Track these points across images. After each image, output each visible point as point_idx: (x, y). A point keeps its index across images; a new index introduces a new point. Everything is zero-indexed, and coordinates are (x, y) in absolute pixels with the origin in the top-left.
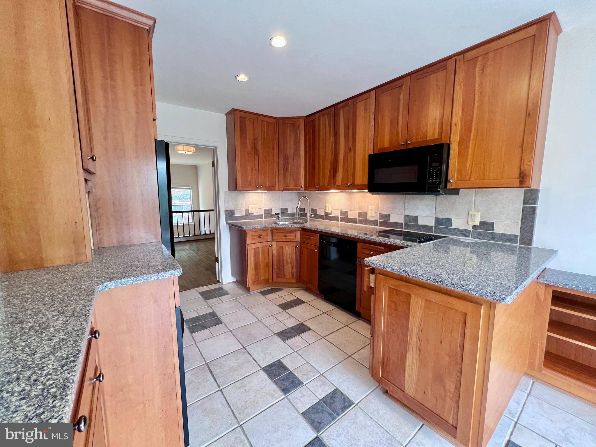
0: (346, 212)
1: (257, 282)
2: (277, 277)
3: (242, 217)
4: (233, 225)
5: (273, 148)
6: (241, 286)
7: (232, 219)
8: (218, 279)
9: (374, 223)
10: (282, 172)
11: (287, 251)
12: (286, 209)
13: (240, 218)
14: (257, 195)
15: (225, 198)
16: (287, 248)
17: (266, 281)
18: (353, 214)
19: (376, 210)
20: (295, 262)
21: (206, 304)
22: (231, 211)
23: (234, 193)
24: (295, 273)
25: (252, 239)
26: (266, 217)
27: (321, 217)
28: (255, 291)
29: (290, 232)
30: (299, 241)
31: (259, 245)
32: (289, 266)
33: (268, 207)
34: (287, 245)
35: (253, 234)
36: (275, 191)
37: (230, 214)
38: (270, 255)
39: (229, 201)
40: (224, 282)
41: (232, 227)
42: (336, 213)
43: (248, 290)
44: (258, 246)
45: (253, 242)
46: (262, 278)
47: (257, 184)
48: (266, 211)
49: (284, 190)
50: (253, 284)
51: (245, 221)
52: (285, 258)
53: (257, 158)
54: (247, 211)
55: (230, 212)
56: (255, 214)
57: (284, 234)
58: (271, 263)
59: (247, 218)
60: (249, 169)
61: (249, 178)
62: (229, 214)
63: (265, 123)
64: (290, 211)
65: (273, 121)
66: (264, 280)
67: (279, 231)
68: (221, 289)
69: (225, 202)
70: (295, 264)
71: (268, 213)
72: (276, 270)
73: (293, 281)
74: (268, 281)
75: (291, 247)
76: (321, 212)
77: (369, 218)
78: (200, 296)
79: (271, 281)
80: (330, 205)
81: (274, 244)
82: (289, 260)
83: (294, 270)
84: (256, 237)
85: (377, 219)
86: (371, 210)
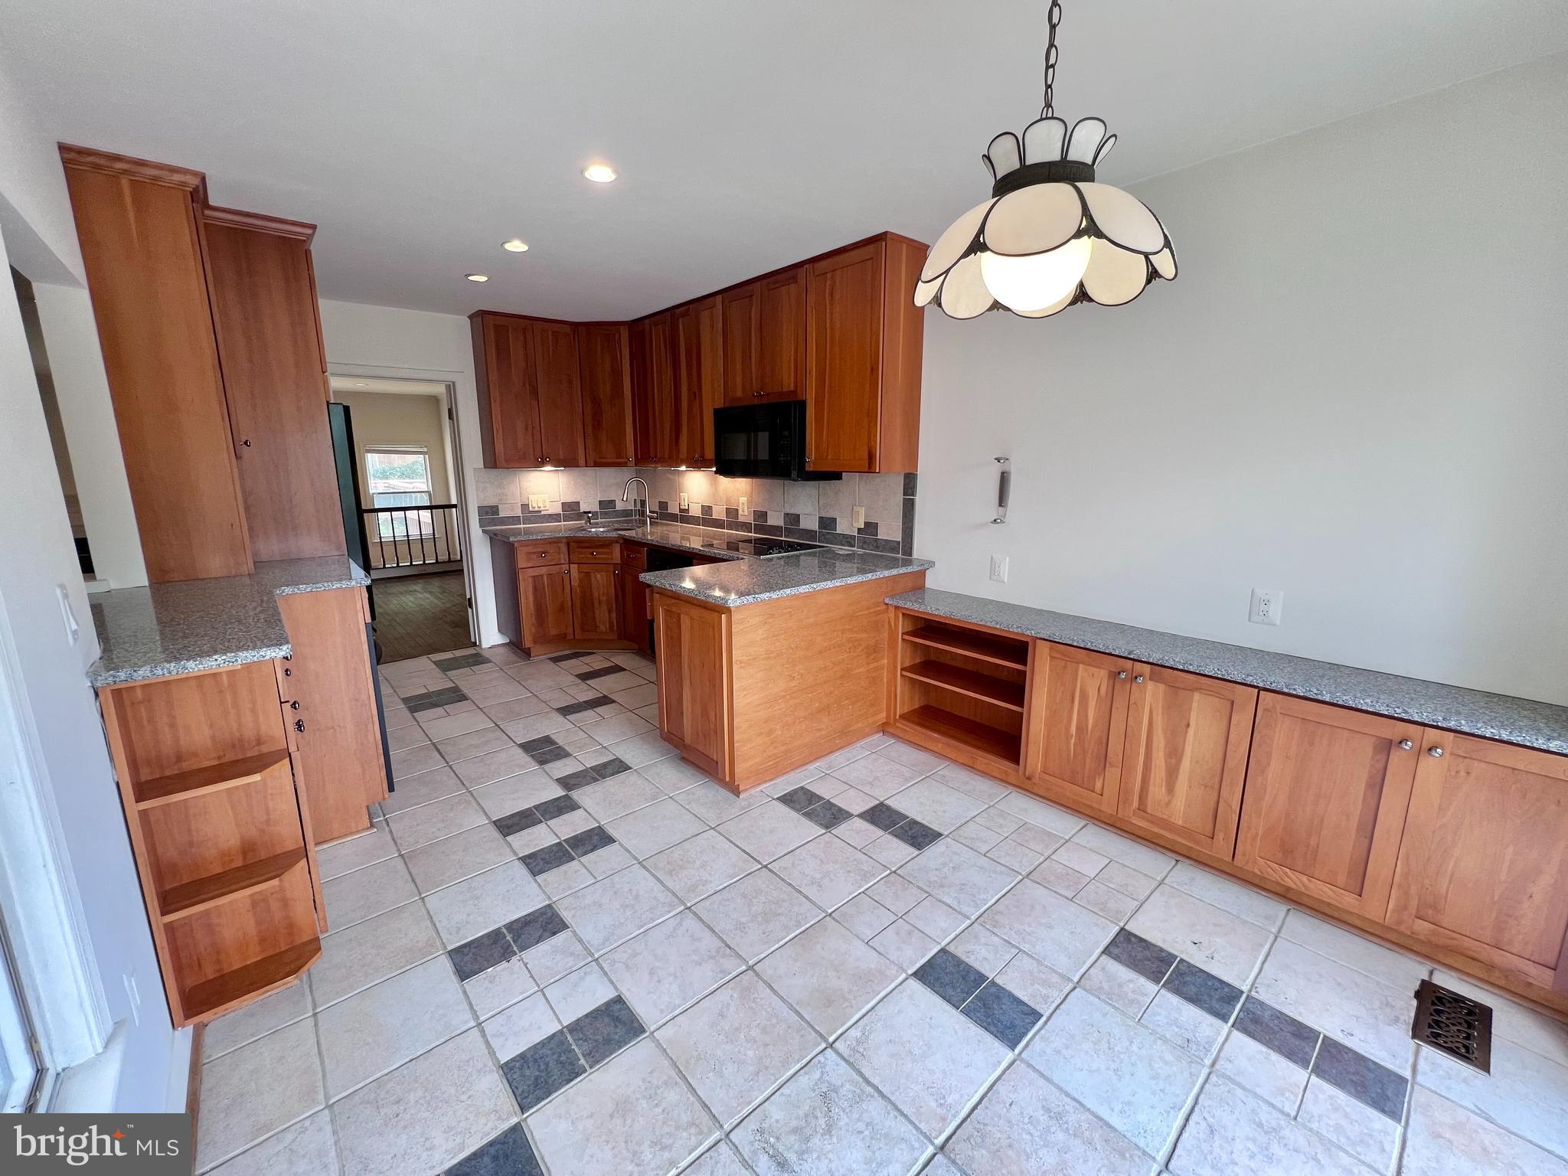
0: (710, 508)
1: (542, 639)
2: (583, 629)
3: (515, 520)
4: (495, 535)
5: (570, 382)
6: (517, 649)
7: (494, 522)
8: (473, 640)
9: (746, 526)
10: (589, 429)
11: (598, 581)
12: (613, 502)
13: (511, 520)
14: (545, 474)
15: (477, 482)
16: (599, 576)
17: (562, 639)
18: (719, 513)
19: (750, 502)
20: (614, 602)
21: (444, 676)
22: (492, 507)
23: (494, 472)
24: (615, 621)
25: (528, 560)
26: (567, 518)
27: (673, 517)
28: (540, 655)
29: (602, 546)
30: (619, 562)
31: (544, 571)
32: (604, 607)
33: (569, 498)
34: (599, 571)
35: (530, 549)
36: (578, 466)
37: (489, 513)
38: (568, 590)
39: (486, 488)
40: (485, 644)
41: (494, 539)
42: (696, 511)
43: (527, 654)
44: (542, 573)
45: (530, 565)
46: (553, 632)
47: (538, 454)
48: (566, 508)
49: (596, 465)
50: (535, 642)
51: (522, 526)
52: (596, 595)
53: (535, 403)
54: (525, 507)
55: (488, 510)
56: (543, 513)
57: (590, 550)
58: (570, 603)
59: (527, 520)
60: (520, 426)
61: (520, 444)
62: (487, 513)
63: (550, 333)
64: (619, 506)
65: (567, 328)
66: (557, 635)
67: (582, 545)
68: (477, 655)
69: (477, 489)
70: (614, 606)
71: (571, 509)
72: (580, 618)
73: (613, 636)
74: (565, 637)
75: (604, 574)
76: (673, 509)
77: (741, 519)
78: (434, 666)
79: (572, 637)
80: (686, 495)
81: (574, 567)
82: (604, 599)
83: (614, 615)
84: (534, 556)
85: (751, 520)
86: (743, 504)
